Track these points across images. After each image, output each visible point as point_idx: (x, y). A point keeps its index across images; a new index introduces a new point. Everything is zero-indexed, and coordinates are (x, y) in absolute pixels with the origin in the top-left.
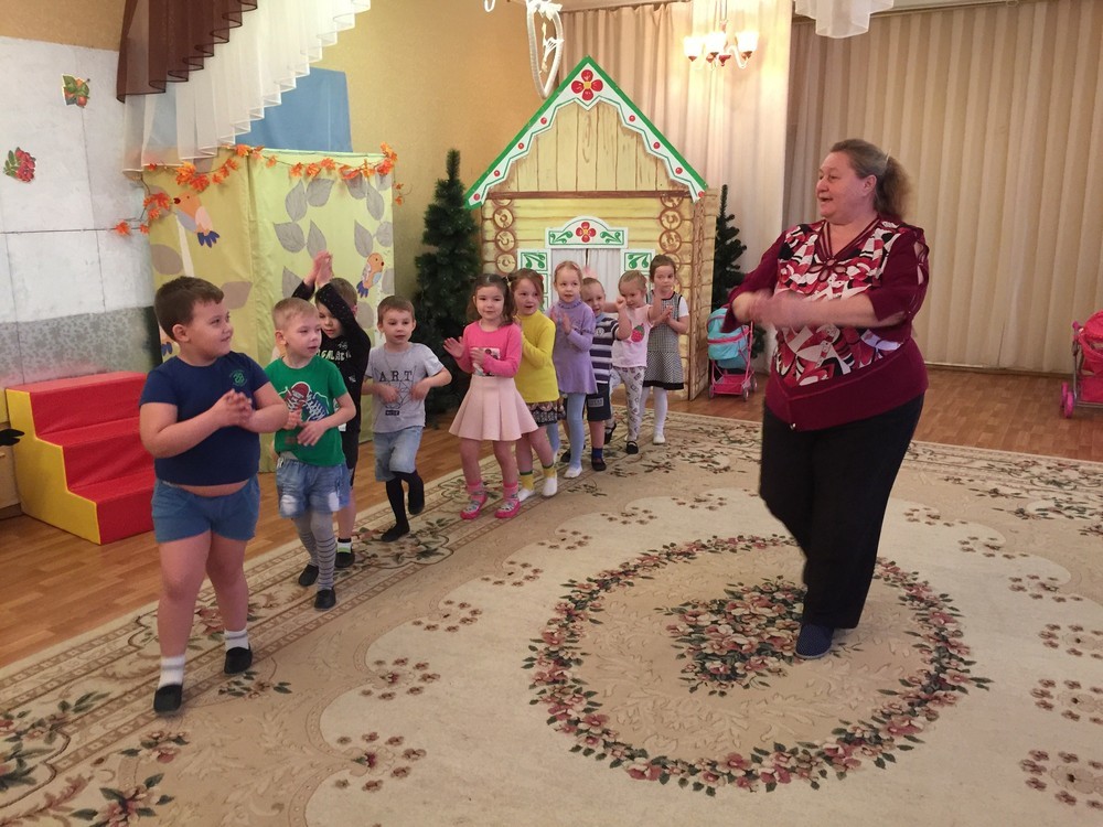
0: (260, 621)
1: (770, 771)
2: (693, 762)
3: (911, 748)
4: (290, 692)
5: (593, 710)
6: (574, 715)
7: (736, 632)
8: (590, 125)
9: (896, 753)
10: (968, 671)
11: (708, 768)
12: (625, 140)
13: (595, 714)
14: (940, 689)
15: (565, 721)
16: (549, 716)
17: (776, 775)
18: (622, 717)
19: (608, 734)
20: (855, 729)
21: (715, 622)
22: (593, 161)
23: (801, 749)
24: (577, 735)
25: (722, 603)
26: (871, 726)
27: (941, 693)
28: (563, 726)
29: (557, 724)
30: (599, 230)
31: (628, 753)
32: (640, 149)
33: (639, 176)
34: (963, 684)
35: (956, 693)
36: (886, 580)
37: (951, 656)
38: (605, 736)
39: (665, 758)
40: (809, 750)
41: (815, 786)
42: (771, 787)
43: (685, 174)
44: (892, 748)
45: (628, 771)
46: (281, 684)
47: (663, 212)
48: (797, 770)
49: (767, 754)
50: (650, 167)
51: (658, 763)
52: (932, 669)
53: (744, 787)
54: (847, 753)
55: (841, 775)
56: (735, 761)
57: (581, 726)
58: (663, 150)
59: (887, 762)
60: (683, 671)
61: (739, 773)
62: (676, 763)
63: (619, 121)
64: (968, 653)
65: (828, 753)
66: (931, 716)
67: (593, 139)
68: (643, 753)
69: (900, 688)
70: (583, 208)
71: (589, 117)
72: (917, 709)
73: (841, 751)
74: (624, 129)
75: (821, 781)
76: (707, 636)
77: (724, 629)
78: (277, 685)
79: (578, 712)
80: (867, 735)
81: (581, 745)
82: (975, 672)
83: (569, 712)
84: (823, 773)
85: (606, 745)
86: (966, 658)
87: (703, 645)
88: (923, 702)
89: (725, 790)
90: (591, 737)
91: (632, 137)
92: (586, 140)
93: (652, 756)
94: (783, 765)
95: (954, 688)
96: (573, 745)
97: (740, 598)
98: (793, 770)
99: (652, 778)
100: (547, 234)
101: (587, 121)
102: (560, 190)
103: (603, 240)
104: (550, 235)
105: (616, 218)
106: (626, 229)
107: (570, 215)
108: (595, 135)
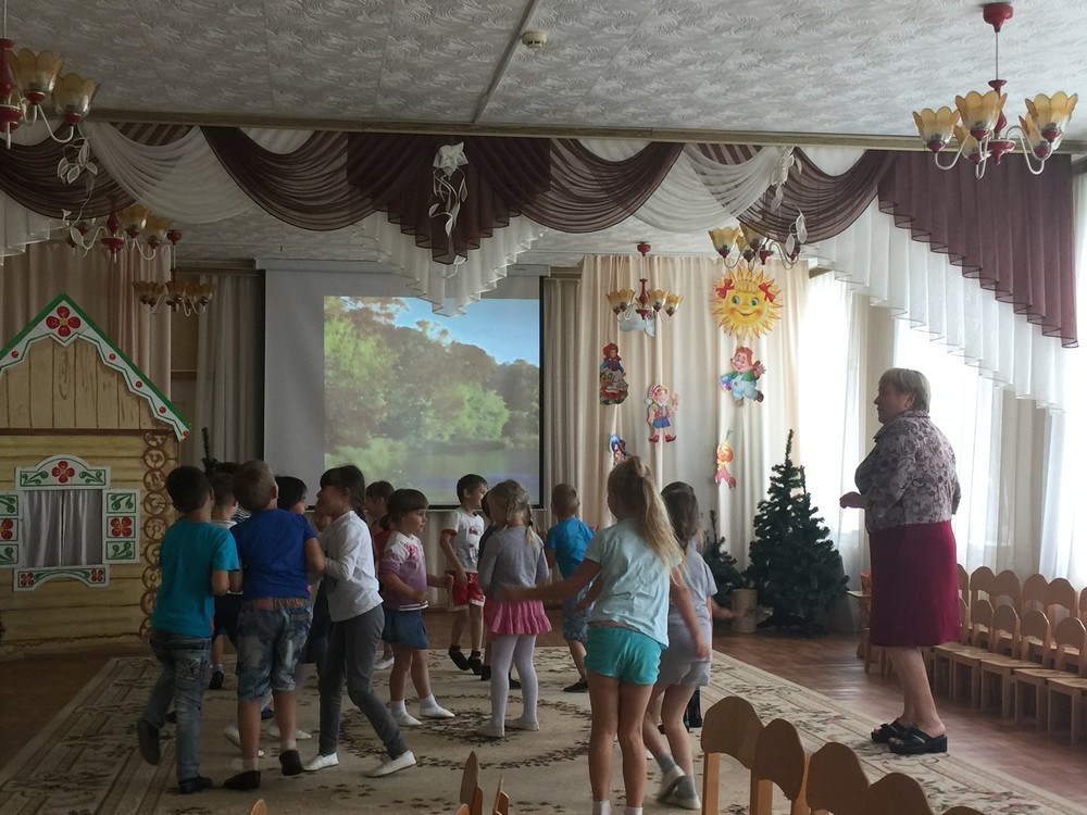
8: (66, 360)
12: (104, 378)
22: (71, 398)
30: (78, 470)
32: (122, 387)
33: (121, 415)
43: (169, 413)
47: (146, 452)
50: (131, 407)
58: (146, 389)
63: (99, 359)
67: (70, 375)
70: (61, 446)
71: (66, 354)
74: (103, 366)
91: (113, 376)
92: (63, 376)
100: (18, 474)
101: (63, 358)
102: (34, 427)
103: (83, 481)
104: (21, 476)
105: (96, 457)
106: (108, 469)
107: (44, 454)
108: (73, 372)
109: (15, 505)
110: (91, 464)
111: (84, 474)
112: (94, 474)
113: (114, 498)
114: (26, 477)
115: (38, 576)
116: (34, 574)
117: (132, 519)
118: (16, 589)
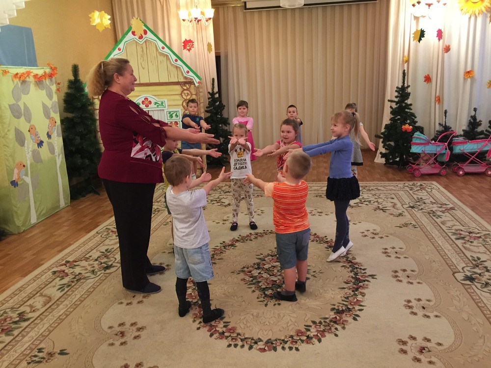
0: (31, 320)
1: (316, 333)
2: (283, 338)
3: (363, 310)
4: (68, 354)
5: (228, 325)
6: (221, 330)
7: (270, 276)
8: (143, 51)
9: (358, 313)
10: (365, 273)
11: (290, 339)
12: (161, 58)
13: (230, 327)
14: (360, 282)
15: (218, 334)
16: (209, 333)
17: (319, 335)
18: (242, 326)
19: (240, 335)
20: (338, 306)
21: (259, 273)
22: (146, 68)
23: (322, 321)
24: (226, 339)
25: (258, 264)
26: (343, 304)
27: (361, 284)
28: (218, 336)
29: (215, 336)
30: (153, 101)
31: (253, 341)
32: (168, 62)
33: (169, 75)
34: (367, 279)
35: (366, 283)
36: (317, 241)
37: (357, 268)
38: (239, 336)
39: (270, 339)
40: (326, 320)
41: (336, 335)
42: (320, 341)
43: (191, 73)
44: (356, 311)
45: (257, 350)
46: (60, 351)
47: (182, 92)
48: (326, 330)
49: (311, 326)
51: (269, 343)
52: (352, 274)
53: (309, 343)
54: (341, 318)
55: (344, 328)
56: (299, 333)
57: (226, 334)
58: (179, 62)
59: (357, 318)
60: (258, 298)
61: (304, 338)
62: (276, 340)
63: (157, 50)
64: (362, 265)
65: (334, 320)
66: (363, 295)
67: (145, 58)
68: (260, 340)
69: (345, 286)
70: (144, 91)
71: (142, 47)
72: (356, 293)
73: (338, 318)
74: (159, 53)
75: (337, 333)
76: (259, 280)
77: (265, 275)
78: (59, 352)
79: (221, 328)
80: (344, 309)
81: (230, 343)
82: (369, 272)
83: (217, 329)
84: (336, 329)
85: (242, 340)
86: (362, 268)
87: (260, 284)
88: (357, 289)
89: (303, 347)
90: (233, 339)
91: (164, 57)
92: (142, 58)
93: (265, 340)
94: (319, 329)
95: (364, 281)
96: (228, 344)
97: (264, 260)
98: (324, 331)
99: (270, 350)
101: (141, 50)
103: (156, 106)
106: (166, 100)
107: (138, 95)
108: (146, 56)
110: (159, 98)
111: (156, 103)
112: (160, 103)
113: (170, 113)
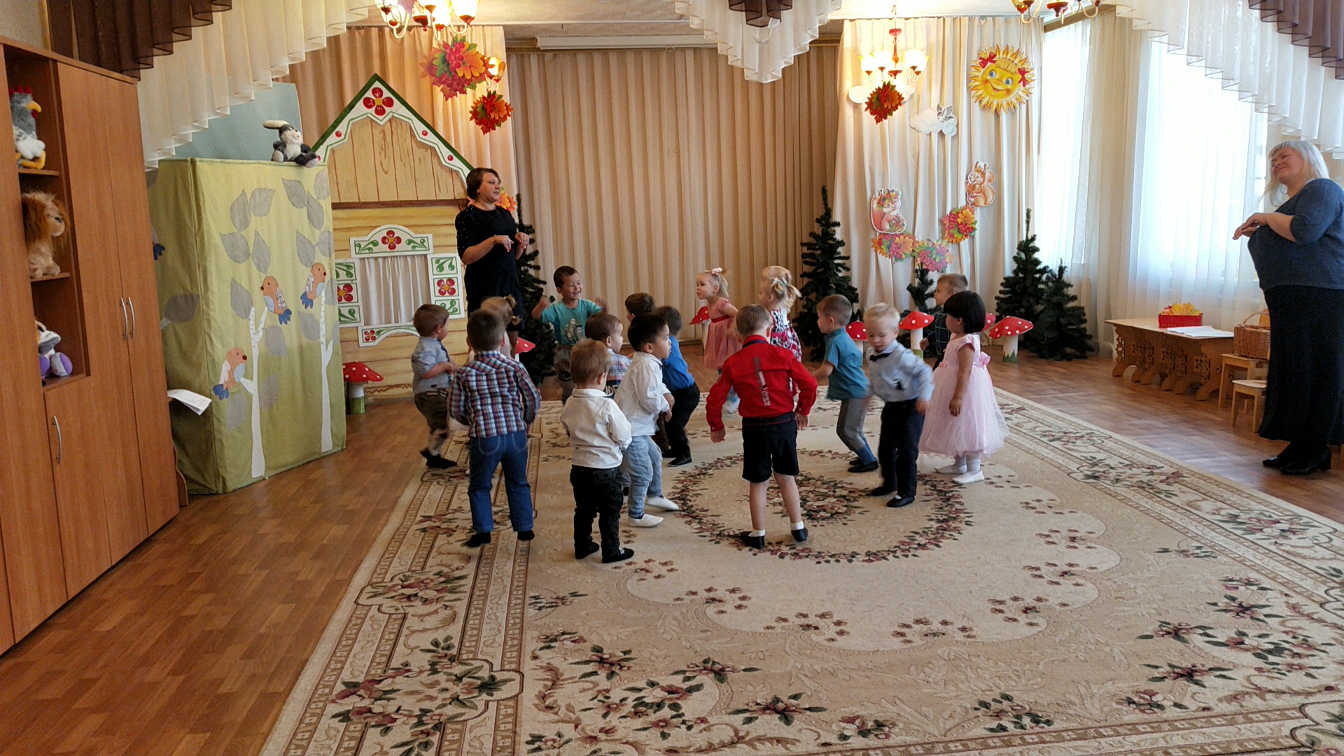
1: (927, 541)
2: (887, 549)
3: (971, 516)
6: (790, 552)
8: (384, 138)
9: (968, 519)
11: (897, 549)
12: (419, 153)
16: (776, 556)
17: (932, 541)
19: (822, 553)
20: (938, 518)
22: (392, 172)
24: (807, 558)
26: (941, 514)
28: (793, 557)
29: (788, 557)
30: (404, 238)
31: (848, 556)
32: (435, 160)
33: (437, 186)
39: (871, 551)
40: (930, 530)
41: (955, 540)
42: (937, 546)
44: (964, 518)
45: (861, 561)
48: (938, 537)
49: (914, 536)
50: (445, 178)
53: (927, 549)
54: (948, 525)
55: (960, 533)
56: (904, 543)
58: (456, 161)
59: (970, 524)
61: (915, 546)
62: (879, 551)
63: (413, 135)
65: (941, 528)
66: (961, 503)
67: (389, 152)
68: (858, 554)
70: (386, 217)
71: (383, 131)
73: (944, 526)
74: (417, 142)
84: (951, 535)
85: (830, 556)
89: (921, 553)
91: (426, 151)
92: (383, 153)
94: (928, 538)
96: (814, 562)
99: (878, 560)
100: (352, 244)
101: (382, 135)
102: (362, 201)
103: (410, 247)
104: (355, 245)
105: (418, 226)
106: (430, 236)
107: (373, 225)
108: (391, 148)
109: (352, 271)
110: (416, 232)
111: (410, 242)
112: (418, 241)
113: (438, 261)
114: (360, 246)
115: (379, 332)
116: (376, 331)
117: (455, 280)
118: (362, 344)
